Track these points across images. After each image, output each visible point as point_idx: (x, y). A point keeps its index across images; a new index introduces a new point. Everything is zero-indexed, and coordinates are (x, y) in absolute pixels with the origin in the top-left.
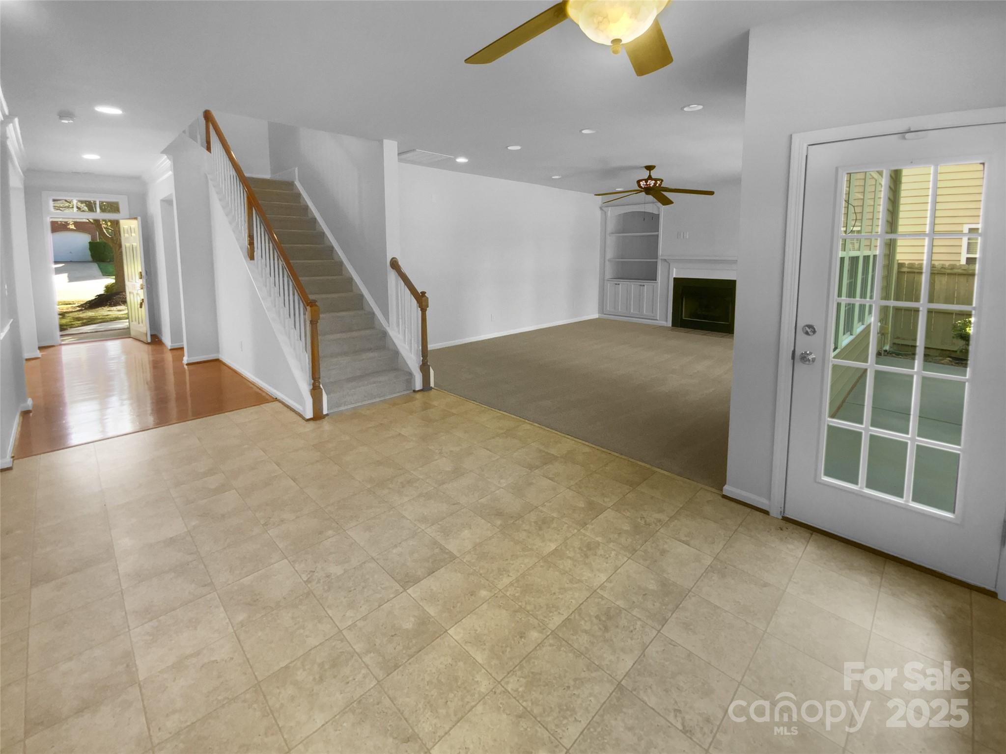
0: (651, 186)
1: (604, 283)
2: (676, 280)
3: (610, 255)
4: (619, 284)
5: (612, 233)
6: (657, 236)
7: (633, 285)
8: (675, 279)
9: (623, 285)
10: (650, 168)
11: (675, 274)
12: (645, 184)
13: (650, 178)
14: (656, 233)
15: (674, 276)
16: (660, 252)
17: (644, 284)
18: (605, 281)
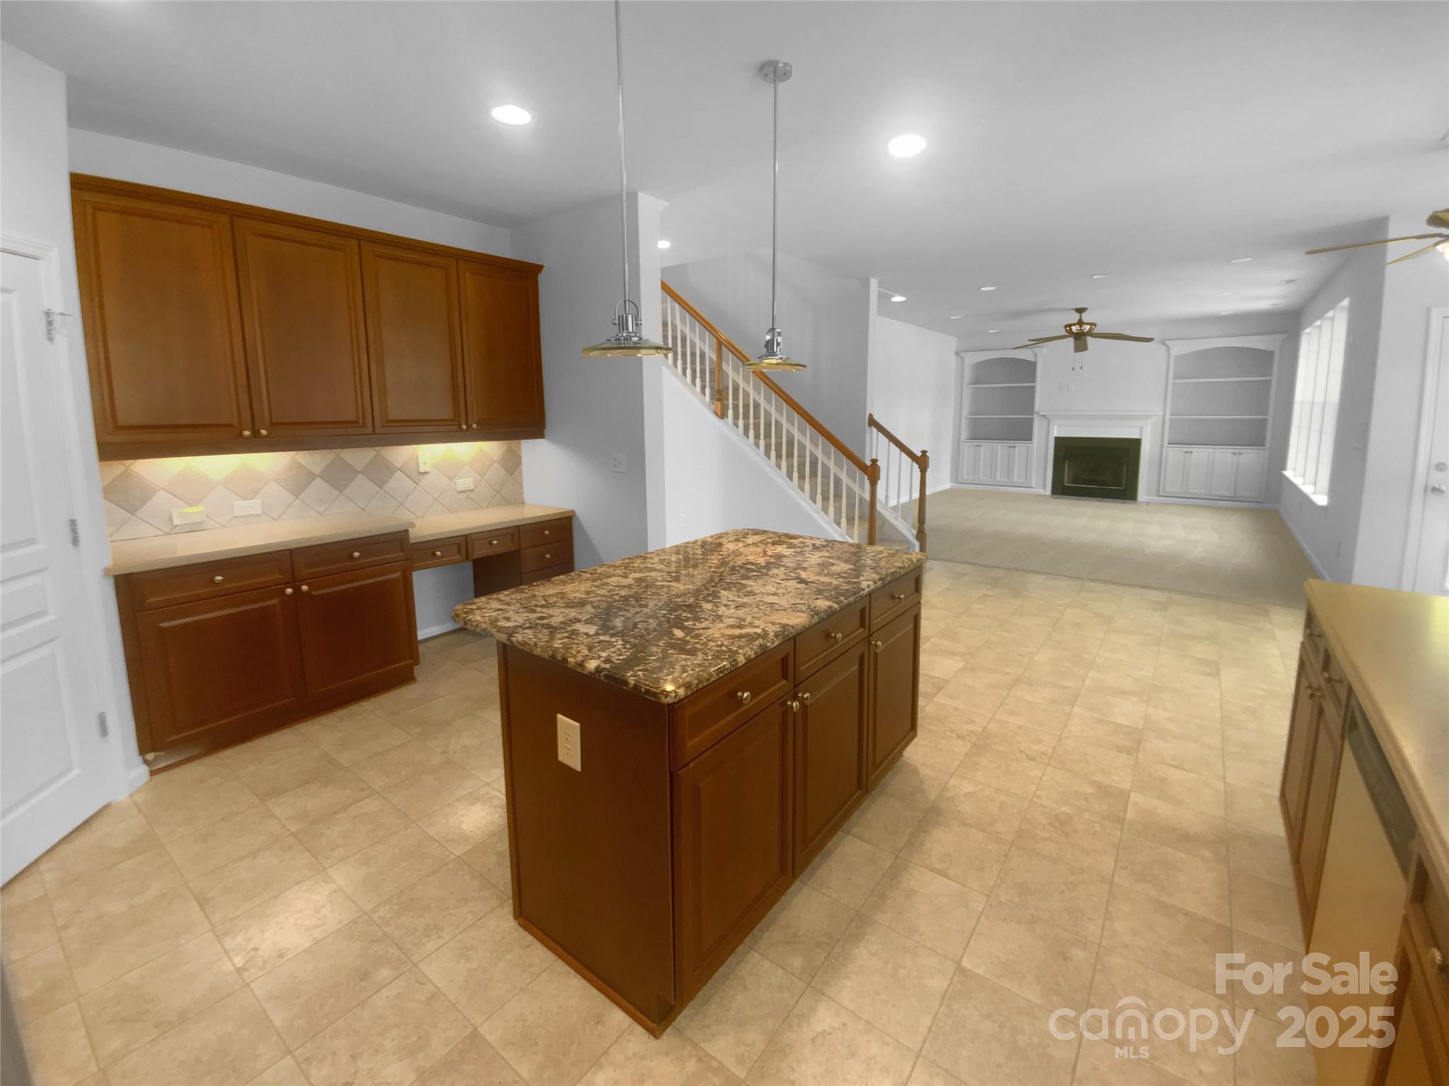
0: (1086, 331)
1: (959, 446)
2: (1058, 441)
3: (966, 410)
4: (980, 446)
5: (969, 384)
6: (1033, 387)
7: (1001, 447)
8: (1057, 439)
9: (986, 447)
10: (1080, 311)
11: (1057, 432)
12: (1079, 328)
13: (1080, 323)
14: (1033, 384)
15: (1056, 435)
16: (1037, 407)
17: (1015, 445)
18: (962, 444)
